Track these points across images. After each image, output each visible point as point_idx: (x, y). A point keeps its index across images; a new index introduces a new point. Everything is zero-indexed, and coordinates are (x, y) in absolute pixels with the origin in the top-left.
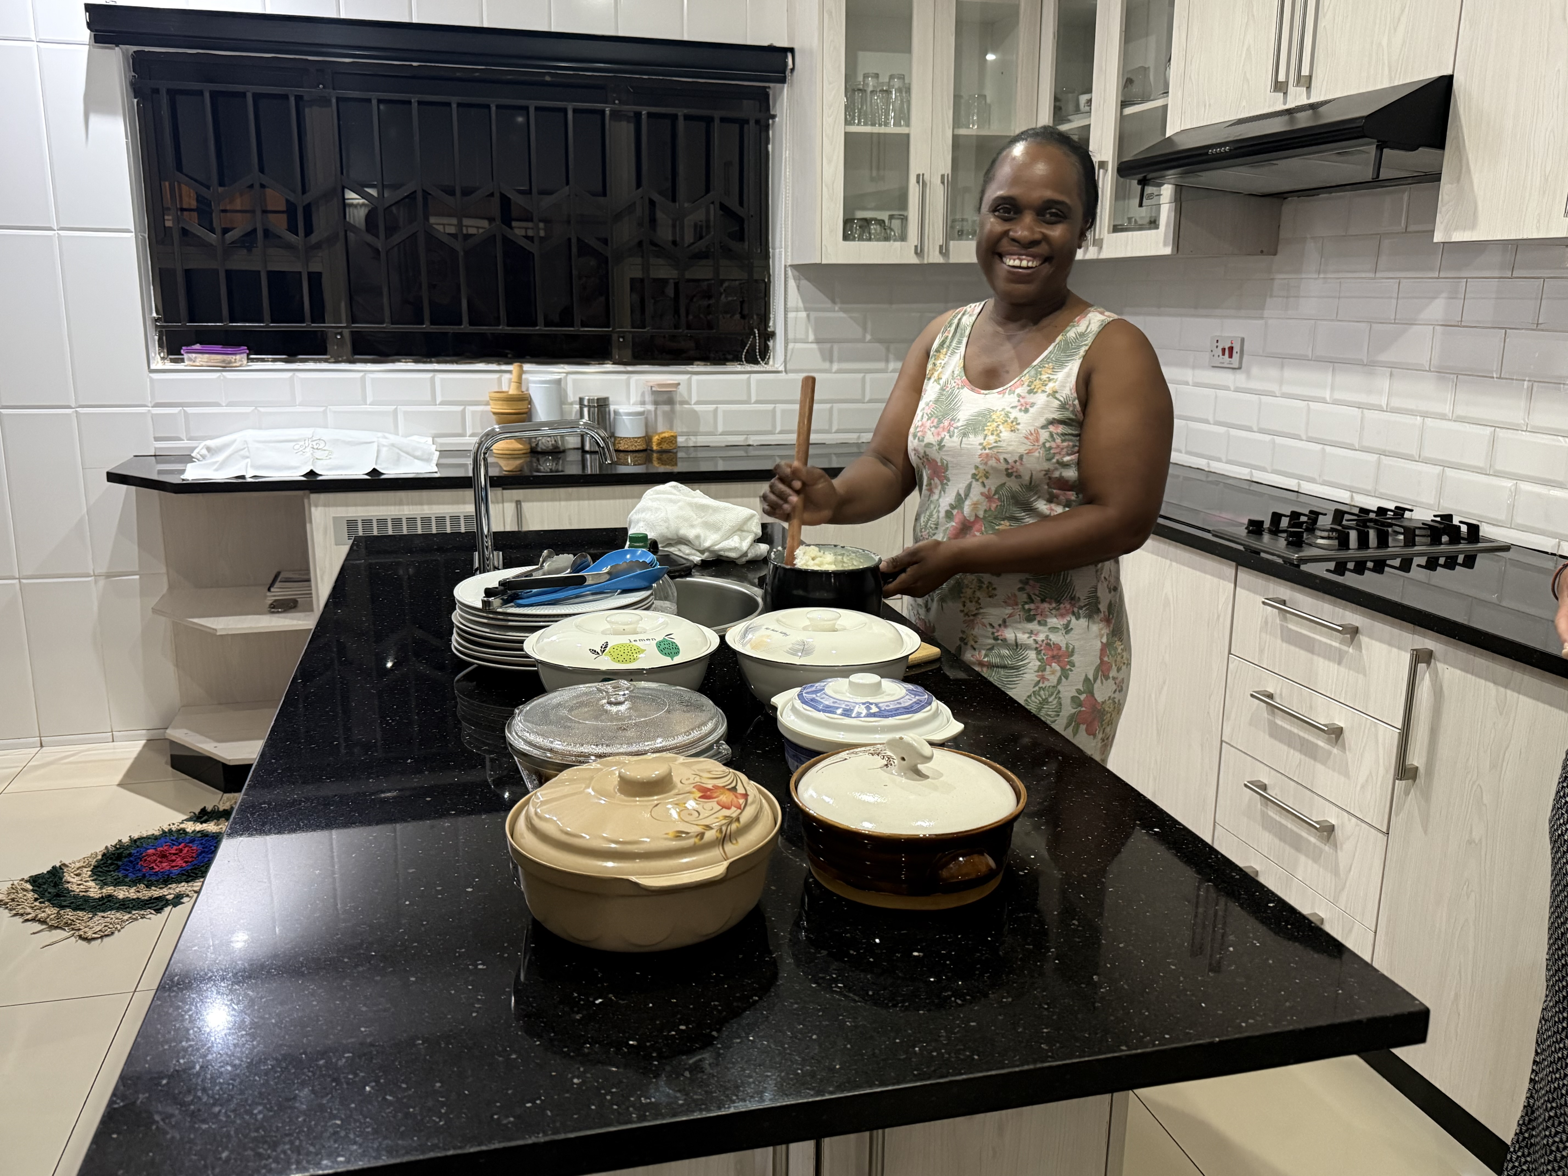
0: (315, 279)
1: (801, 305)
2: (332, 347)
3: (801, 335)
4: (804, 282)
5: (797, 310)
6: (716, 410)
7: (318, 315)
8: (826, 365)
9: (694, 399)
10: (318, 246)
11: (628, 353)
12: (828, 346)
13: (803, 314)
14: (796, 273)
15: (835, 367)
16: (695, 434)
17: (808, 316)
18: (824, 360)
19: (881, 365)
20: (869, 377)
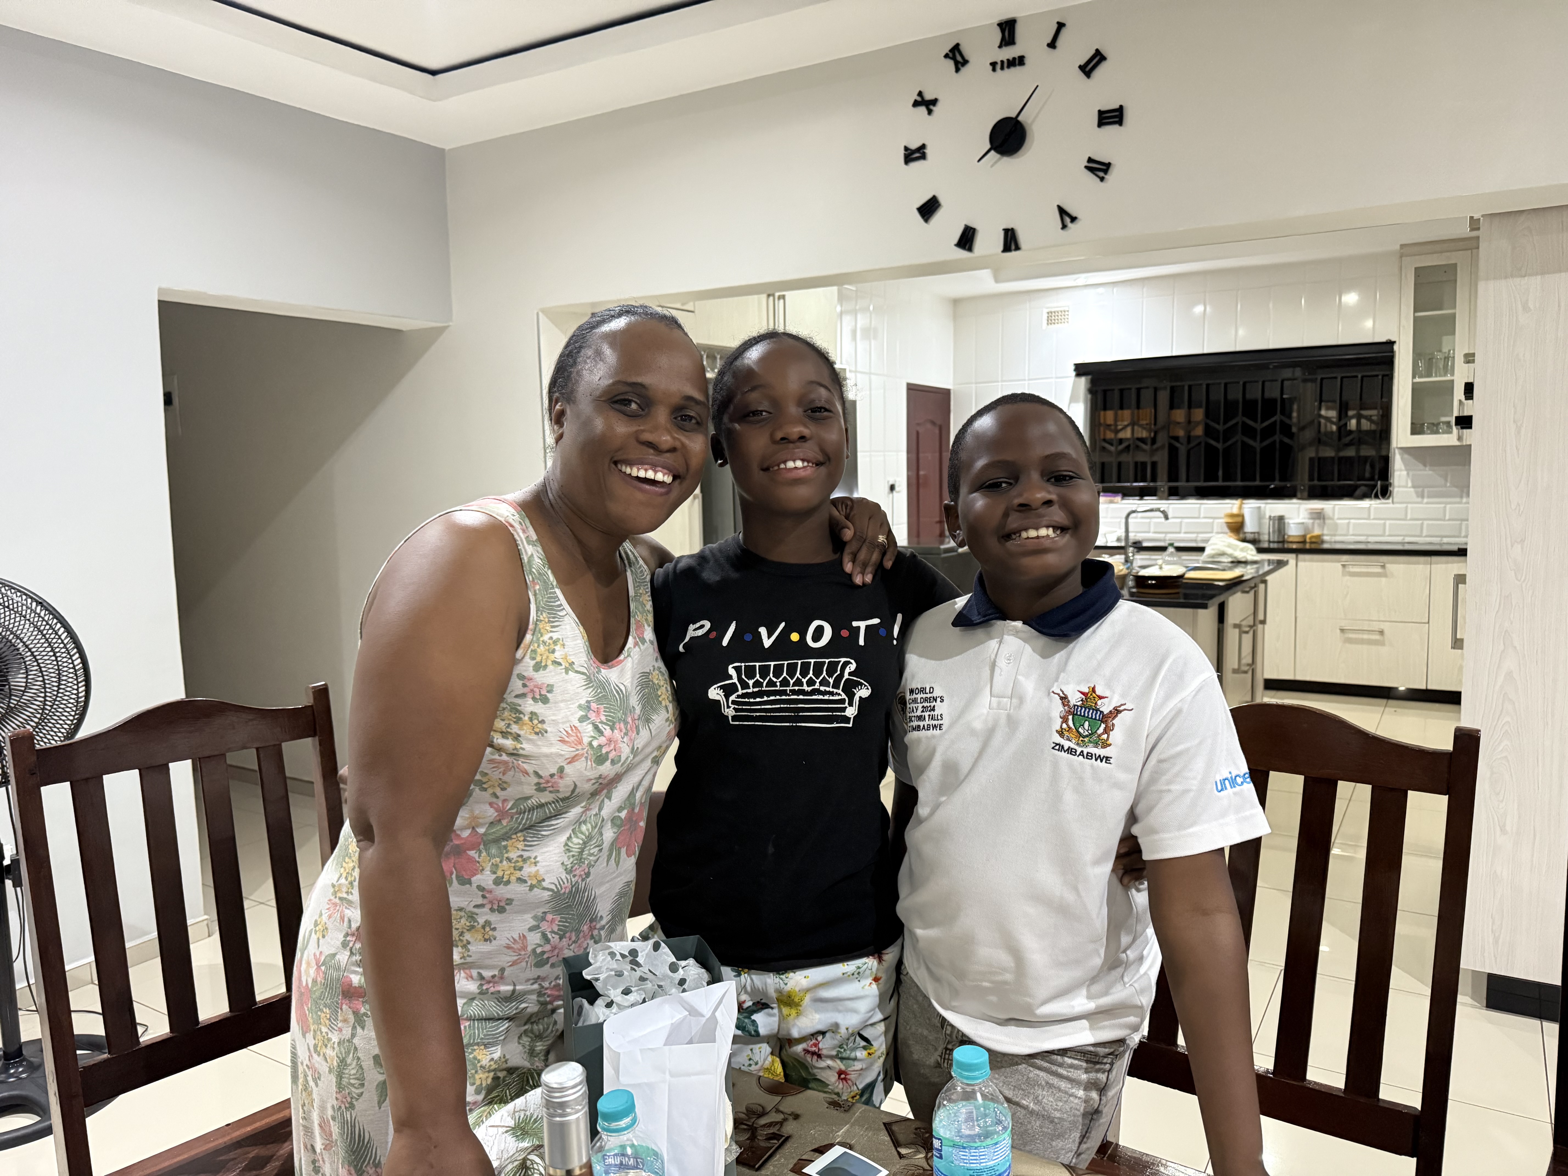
0: (1154, 465)
1: (1403, 468)
2: (1159, 493)
3: (1403, 483)
4: (1406, 456)
5: (1401, 470)
6: (1349, 523)
7: (1154, 479)
8: (1419, 500)
9: (1336, 516)
10: (1157, 450)
11: (1306, 494)
12: (1420, 490)
13: (1405, 473)
14: (1401, 451)
15: (1425, 500)
16: (1335, 535)
17: (1408, 474)
18: (1418, 496)
19: (1458, 500)
20: (1448, 506)
